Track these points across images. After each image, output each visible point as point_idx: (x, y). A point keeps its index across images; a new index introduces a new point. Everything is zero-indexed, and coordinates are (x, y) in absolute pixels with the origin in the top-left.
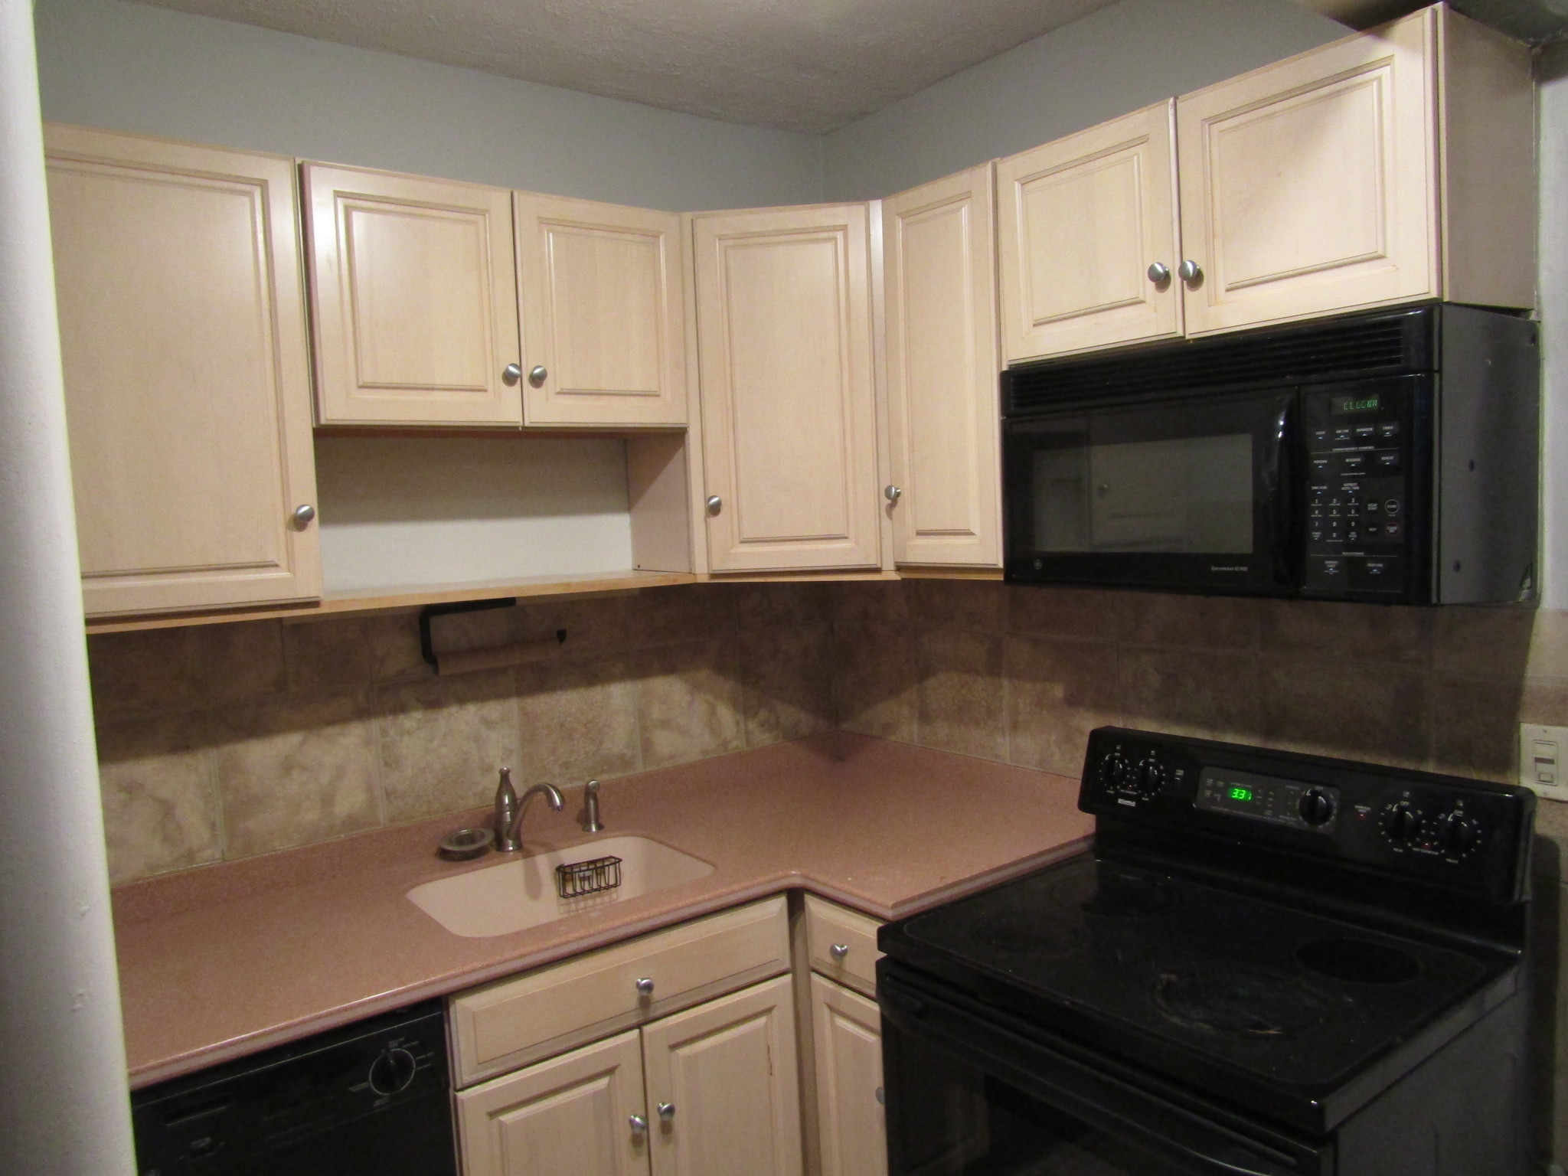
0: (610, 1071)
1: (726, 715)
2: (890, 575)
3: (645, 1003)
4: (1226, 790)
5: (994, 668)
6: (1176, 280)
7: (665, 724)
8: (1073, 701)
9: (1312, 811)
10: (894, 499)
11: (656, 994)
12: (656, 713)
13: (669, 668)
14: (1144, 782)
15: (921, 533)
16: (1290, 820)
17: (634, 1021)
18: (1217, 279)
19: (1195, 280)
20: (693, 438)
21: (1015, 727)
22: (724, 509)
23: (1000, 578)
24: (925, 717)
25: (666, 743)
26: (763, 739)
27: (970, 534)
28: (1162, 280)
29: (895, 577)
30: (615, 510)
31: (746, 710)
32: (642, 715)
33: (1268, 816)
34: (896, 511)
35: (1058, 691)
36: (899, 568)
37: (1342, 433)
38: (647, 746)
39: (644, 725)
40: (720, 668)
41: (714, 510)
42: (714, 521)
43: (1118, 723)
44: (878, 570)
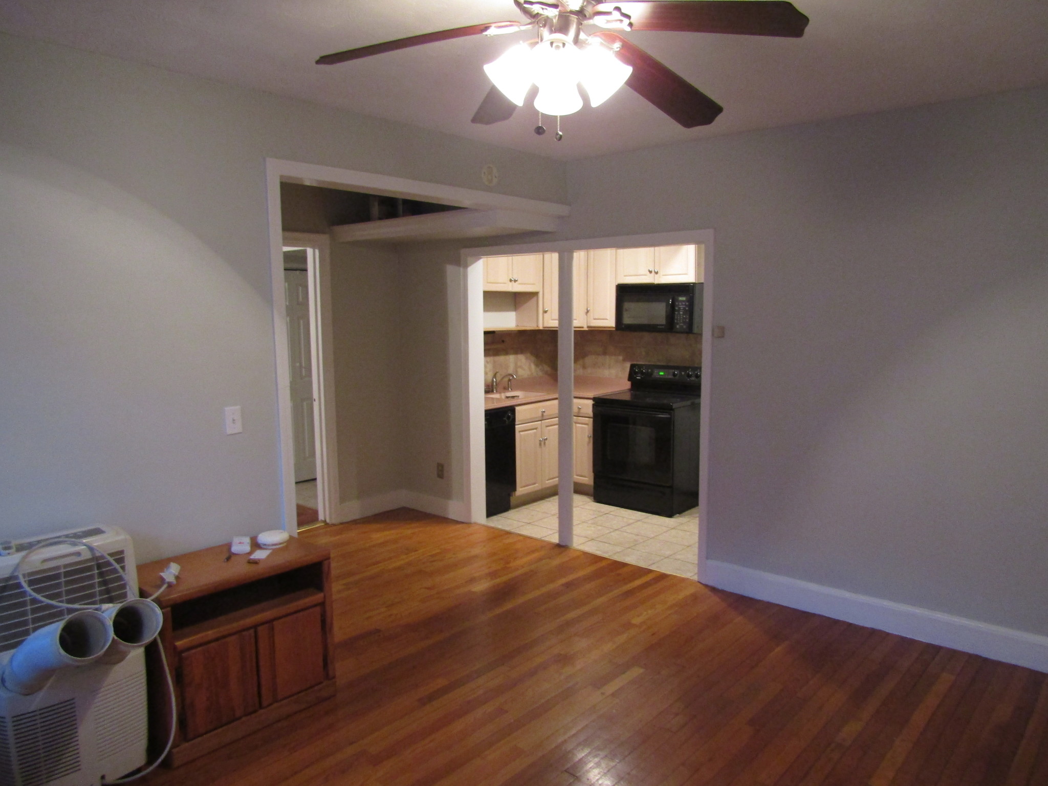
0: (536, 429)
1: (533, 367)
2: (586, 329)
3: (543, 415)
4: (658, 373)
5: (605, 353)
6: (653, 272)
7: (520, 367)
8: (624, 360)
9: (674, 375)
10: (588, 312)
11: (545, 414)
12: (519, 364)
13: (522, 353)
14: (642, 373)
15: (595, 319)
16: (671, 377)
17: (540, 419)
18: (661, 273)
19: (657, 273)
20: (540, 295)
21: (609, 368)
22: (548, 312)
23: (614, 329)
24: (584, 367)
25: (521, 372)
26: (540, 374)
27: (607, 319)
28: (650, 272)
29: (587, 329)
30: (512, 311)
31: (537, 365)
32: (516, 364)
33: (667, 377)
34: (589, 314)
35: (621, 358)
36: (588, 327)
37: (680, 304)
38: (517, 371)
39: (516, 367)
40: (532, 353)
41: (545, 312)
42: (545, 315)
43: (635, 363)
44: (583, 327)
